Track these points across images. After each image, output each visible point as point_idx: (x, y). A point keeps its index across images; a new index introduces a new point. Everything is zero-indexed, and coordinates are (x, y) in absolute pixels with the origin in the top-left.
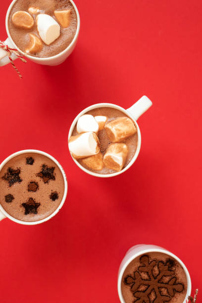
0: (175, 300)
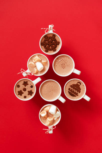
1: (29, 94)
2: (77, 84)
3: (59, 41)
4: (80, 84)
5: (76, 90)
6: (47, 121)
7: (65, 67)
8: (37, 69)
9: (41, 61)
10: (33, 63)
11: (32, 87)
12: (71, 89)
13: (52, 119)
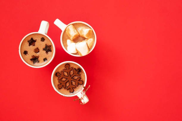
0: (78, 88)
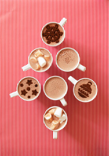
1: (33, 94)
2: (87, 84)
3: (62, 32)
4: (91, 85)
5: (86, 91)
6: (52, 125)
7: (69, 62)
8: (39, 65)
9: (43, 56)
10: (34, 58)
11: (36, 86)
12: (81, 89)
13: (58, 123)
